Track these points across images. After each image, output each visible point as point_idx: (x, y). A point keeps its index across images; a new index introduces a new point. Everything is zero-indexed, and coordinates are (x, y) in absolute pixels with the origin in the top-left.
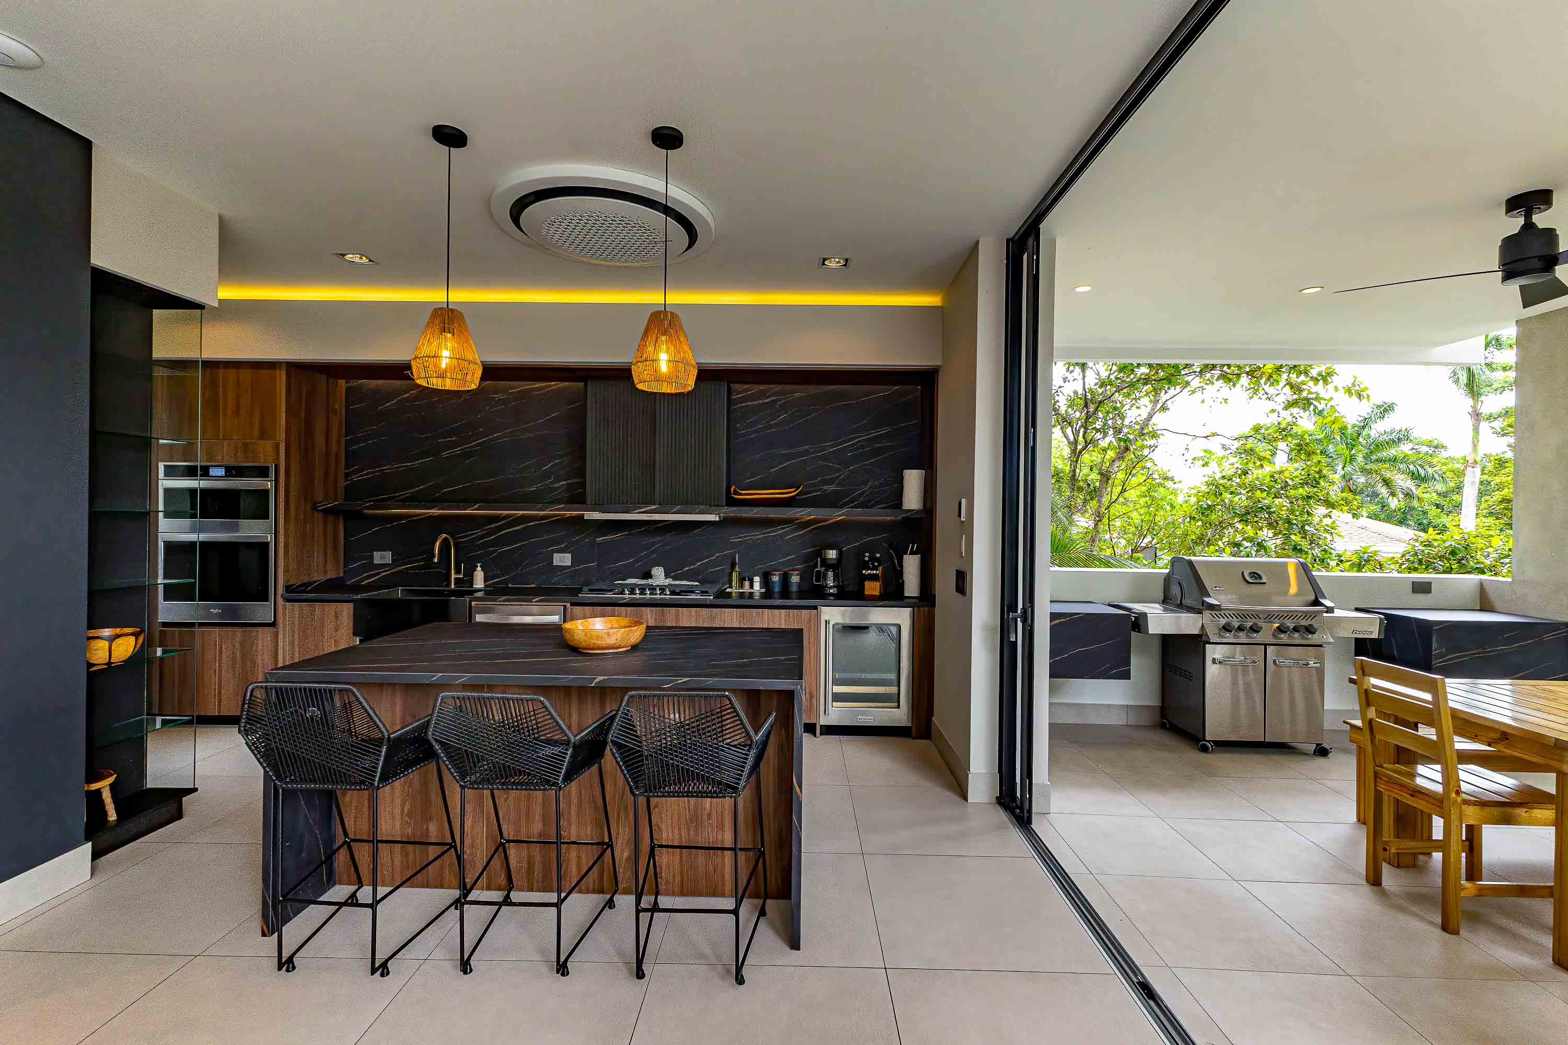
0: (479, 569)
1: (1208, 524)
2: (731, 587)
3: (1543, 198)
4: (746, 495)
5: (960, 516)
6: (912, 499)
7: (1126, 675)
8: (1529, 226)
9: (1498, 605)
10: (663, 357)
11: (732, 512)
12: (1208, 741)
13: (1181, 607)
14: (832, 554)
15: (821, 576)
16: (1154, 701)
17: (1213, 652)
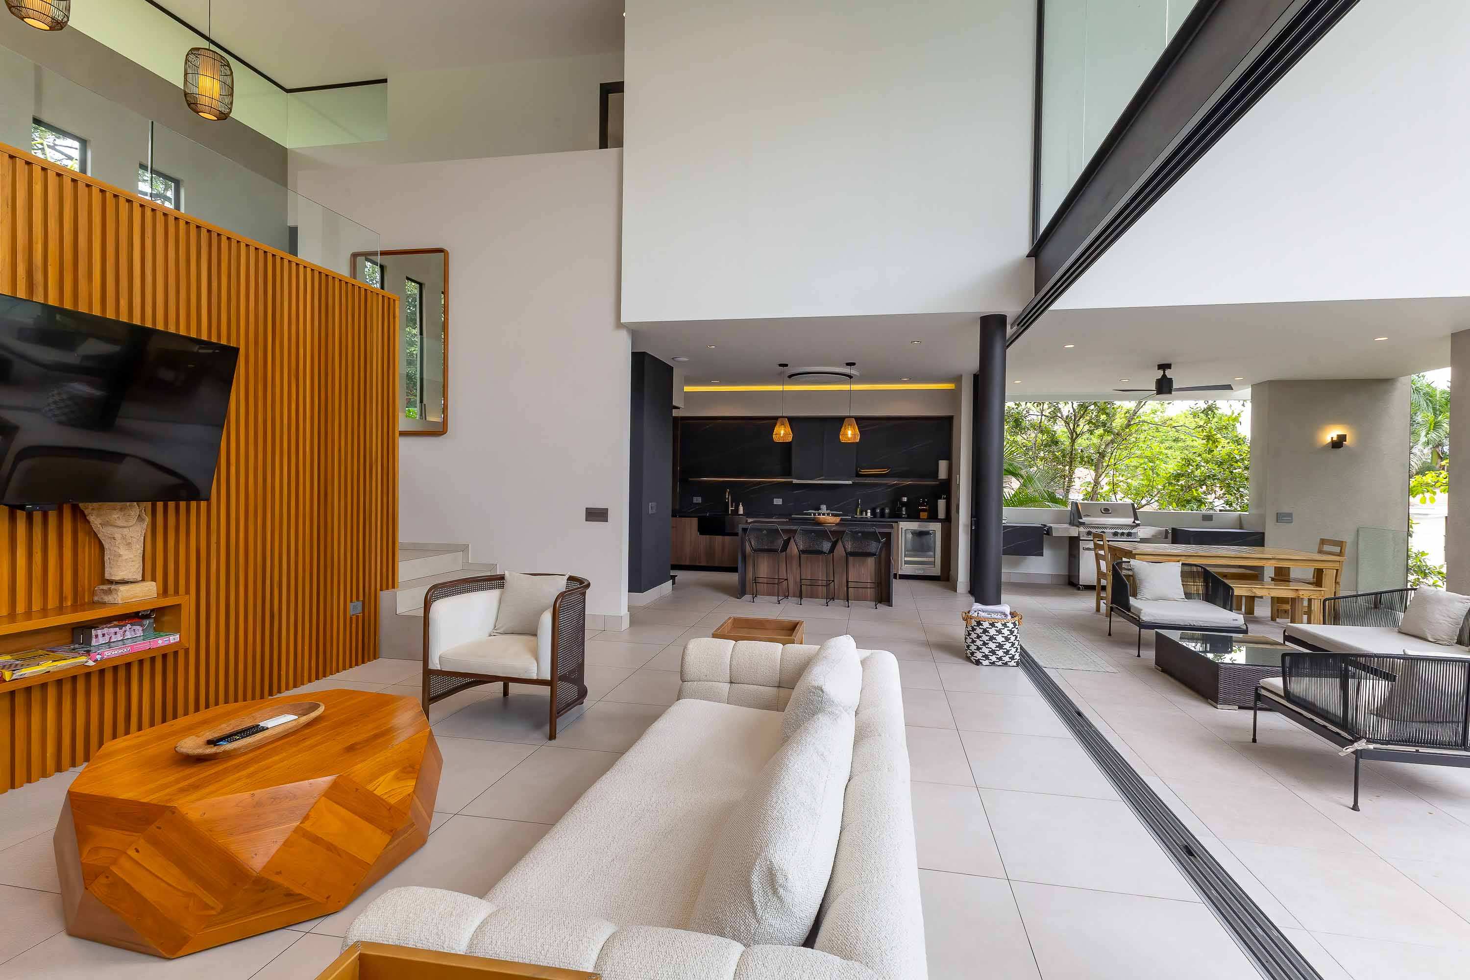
0: (741, 505)
2: (857, 515)
3: (1168, 366)
4: (864, 472)
6: (943, 474)
7: (1042, 555)
8: (1164, 376)
9: (1245, 526)
10: (849, 432)
11: (858, 480)
12: (1081, 585)
13: (1070, 525)
14: (905, 499)
15: (900, 510)
17: (1083, 545)
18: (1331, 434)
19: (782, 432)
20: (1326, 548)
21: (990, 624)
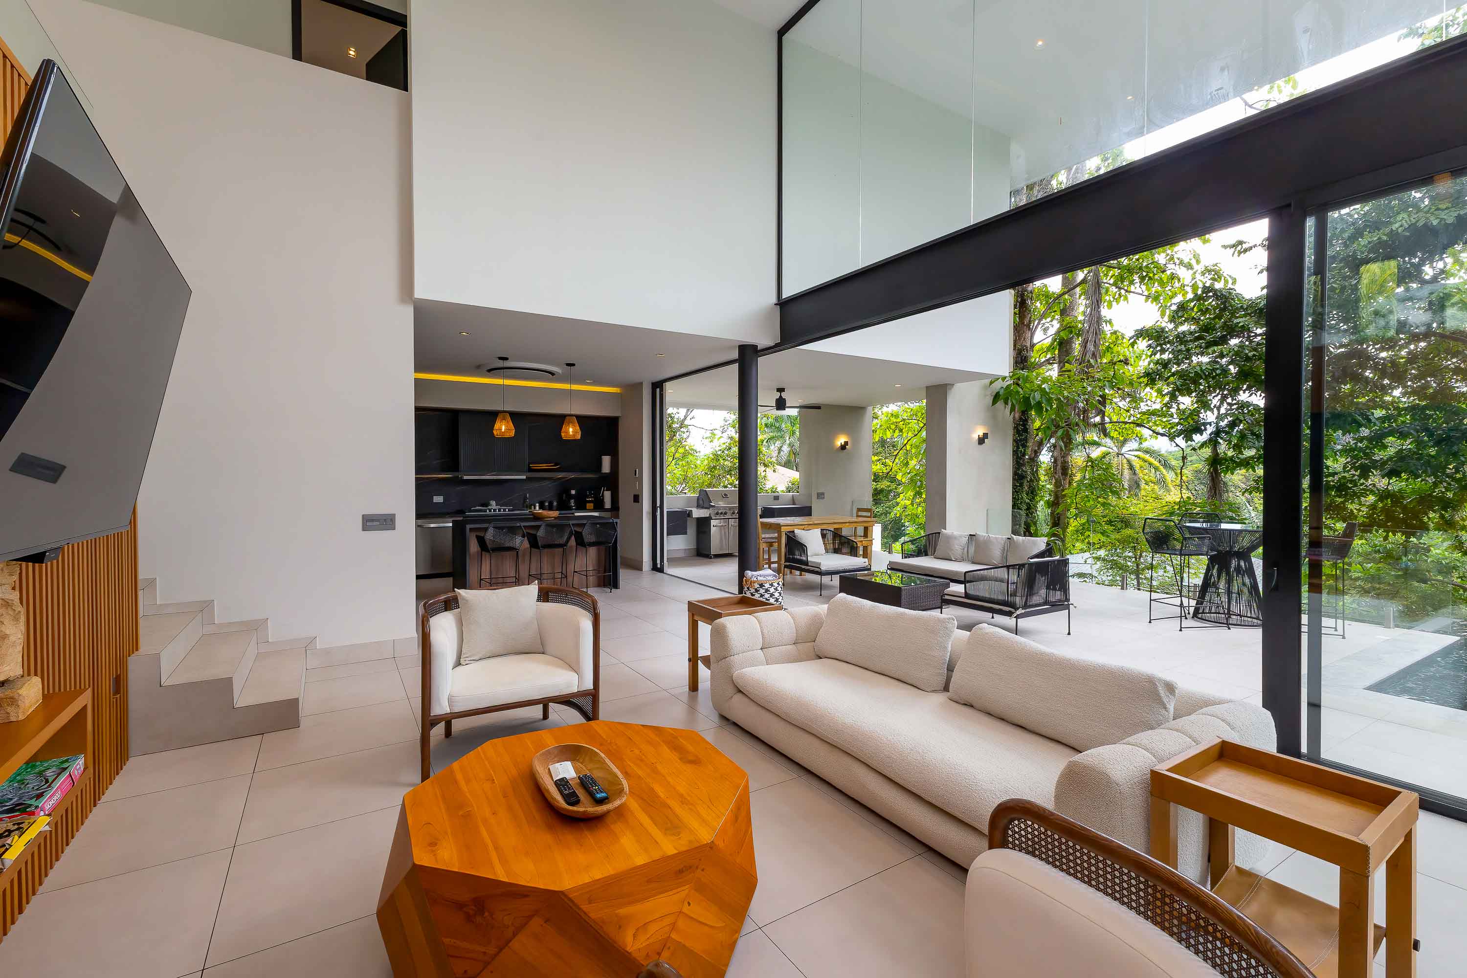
1: (713, 476)
3: (783, 390)
4: (537, 467)
5: (636, 475)
6: (606, 467)
7: (685, 533)
8: (781, 396)
9: (797, 503)
10: (571, 430)
11: (531, 475)
12: (713, 555)
13: (703, 508)
14: (573, 492)
16: (695, 547)
17: (713, 522)
18: (841, 440)
19: (503, 428)
20: (860, 513)
21: (770, 585)
